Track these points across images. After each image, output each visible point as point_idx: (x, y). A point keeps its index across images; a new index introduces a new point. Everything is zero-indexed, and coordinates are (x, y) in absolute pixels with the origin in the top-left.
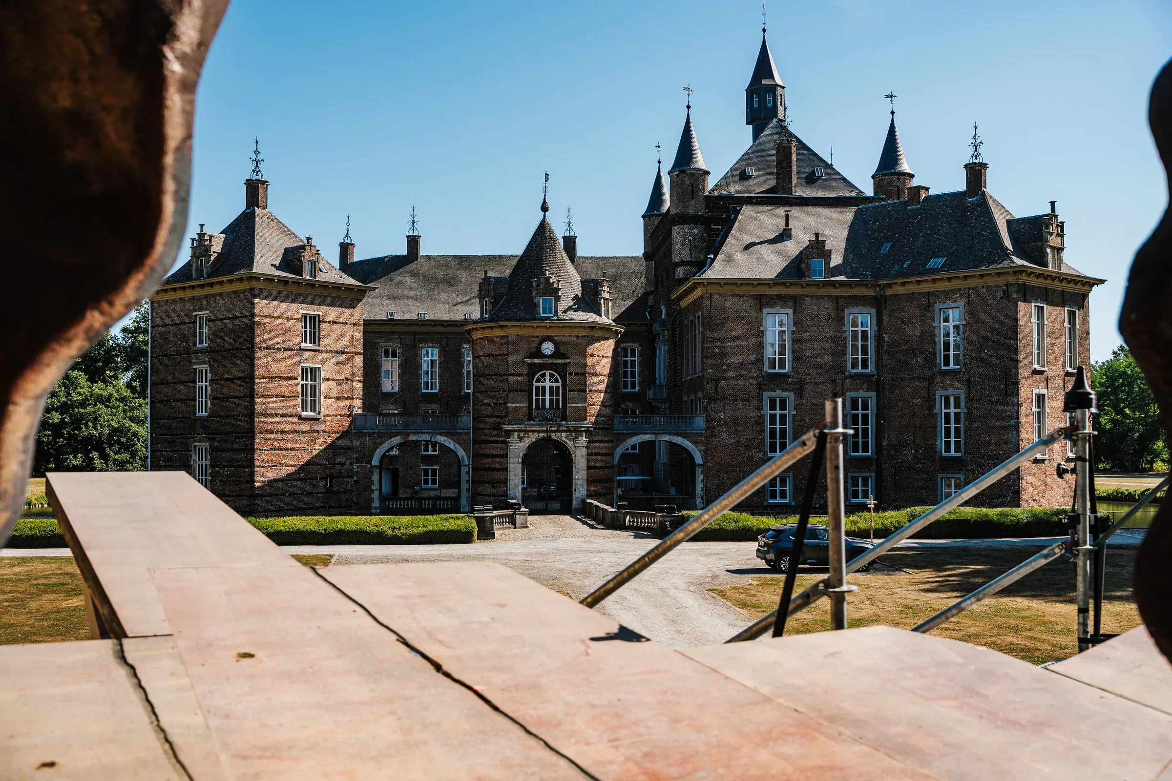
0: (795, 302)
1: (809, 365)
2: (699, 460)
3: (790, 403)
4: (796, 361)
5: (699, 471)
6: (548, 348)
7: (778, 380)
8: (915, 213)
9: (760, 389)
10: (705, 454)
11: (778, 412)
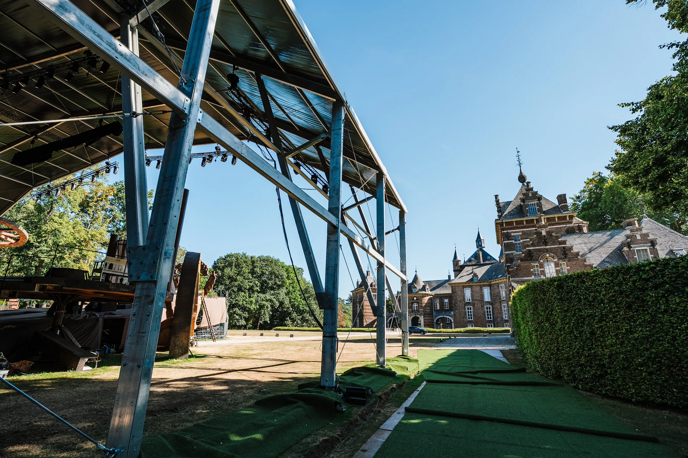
0: (471, 287)
1: (475, 300)
2: (453, 321)
3: (472, 308)
4: (472, 299)
5: (453, 323)
6: (415, 298)
7: (468, 304)
8: (500, 265)
9: (465, 305)
10: (454, 320)
11: (469, 310)
